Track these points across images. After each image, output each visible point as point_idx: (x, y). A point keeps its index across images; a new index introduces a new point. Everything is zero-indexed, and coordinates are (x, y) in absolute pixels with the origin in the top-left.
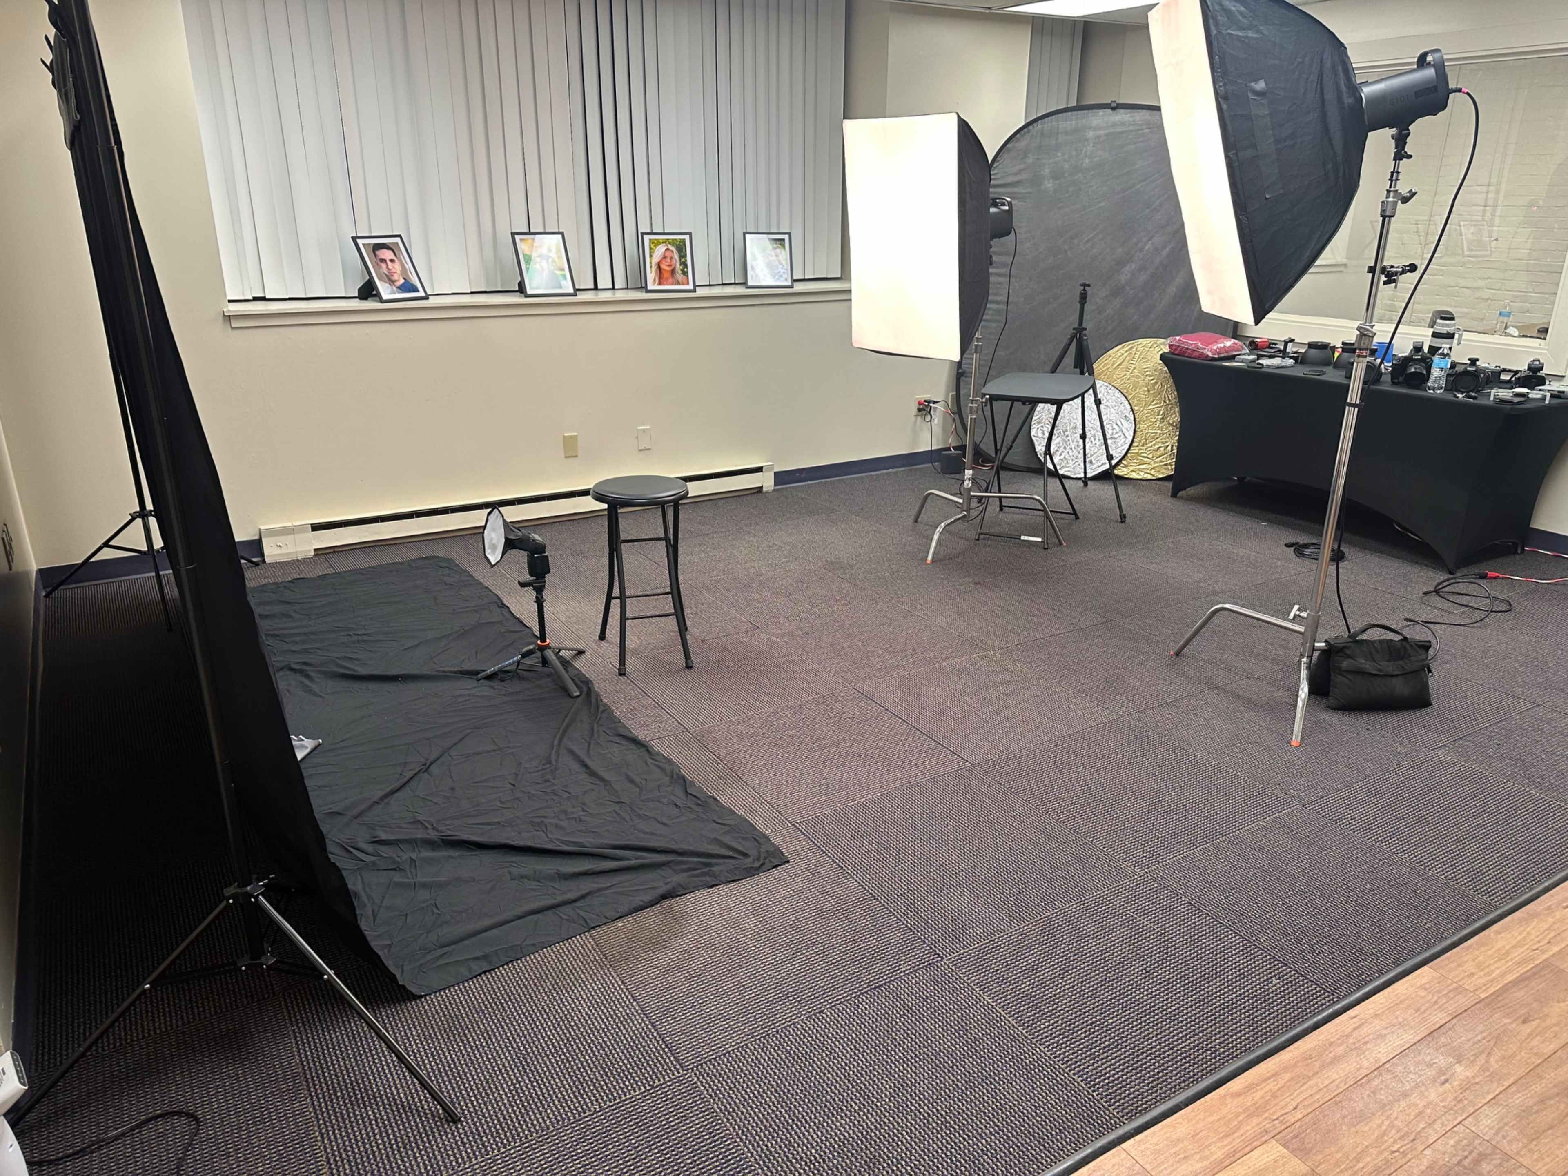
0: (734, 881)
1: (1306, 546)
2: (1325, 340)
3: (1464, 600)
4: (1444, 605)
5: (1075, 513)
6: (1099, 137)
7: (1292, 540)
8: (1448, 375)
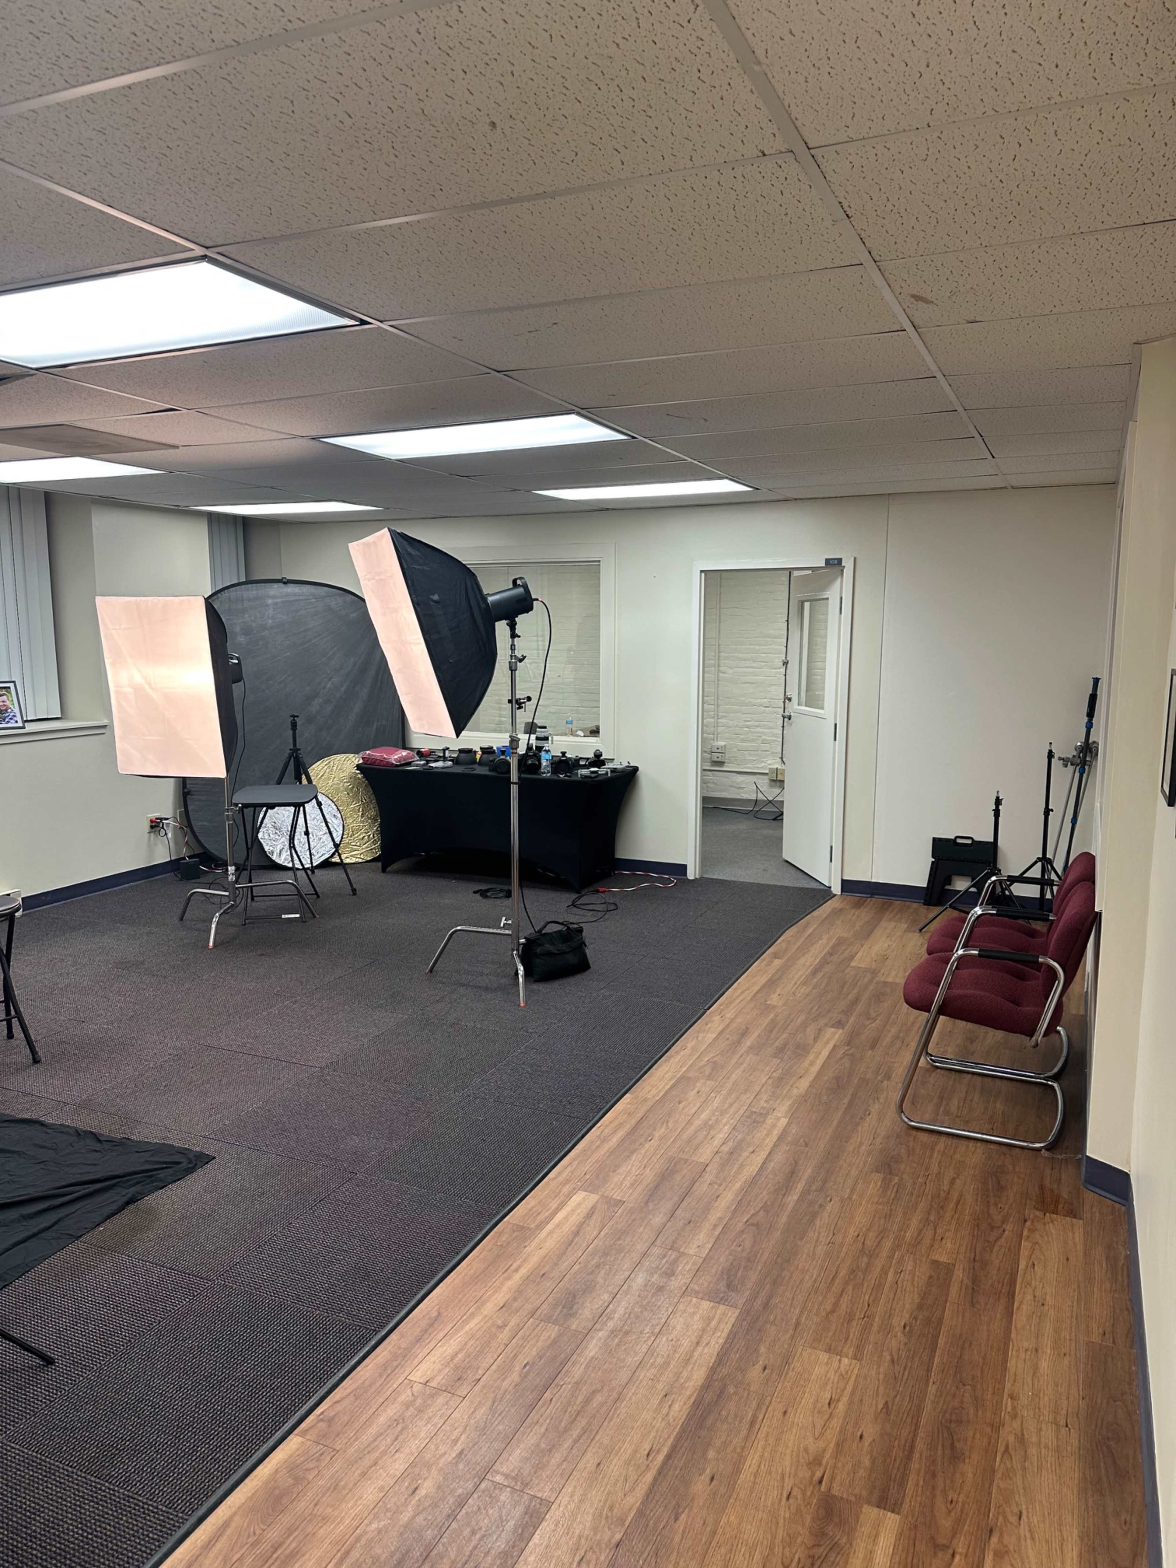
0: (179, 1180)
1: (488, 890)
2: (469, 747)
3: (591, 907)
4: (581, 912)
5: (316, 893)
6: (276, 604)
7: (477, 888)
8: (552, 764)
